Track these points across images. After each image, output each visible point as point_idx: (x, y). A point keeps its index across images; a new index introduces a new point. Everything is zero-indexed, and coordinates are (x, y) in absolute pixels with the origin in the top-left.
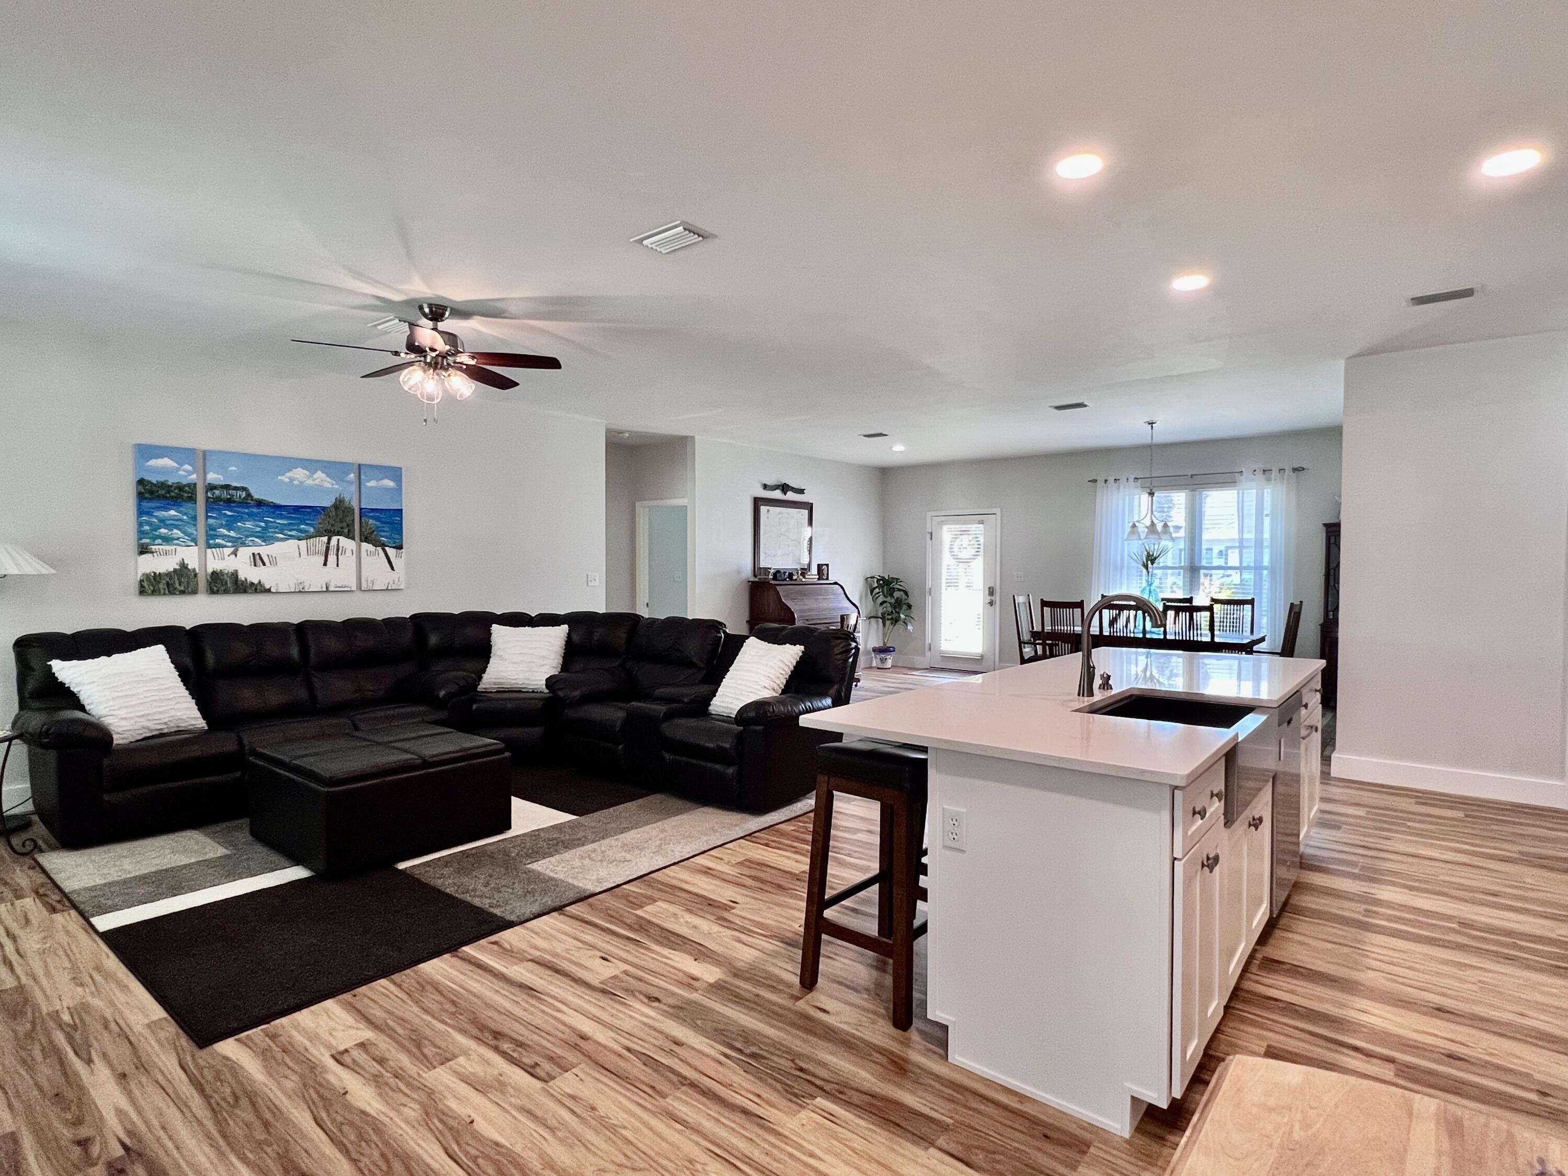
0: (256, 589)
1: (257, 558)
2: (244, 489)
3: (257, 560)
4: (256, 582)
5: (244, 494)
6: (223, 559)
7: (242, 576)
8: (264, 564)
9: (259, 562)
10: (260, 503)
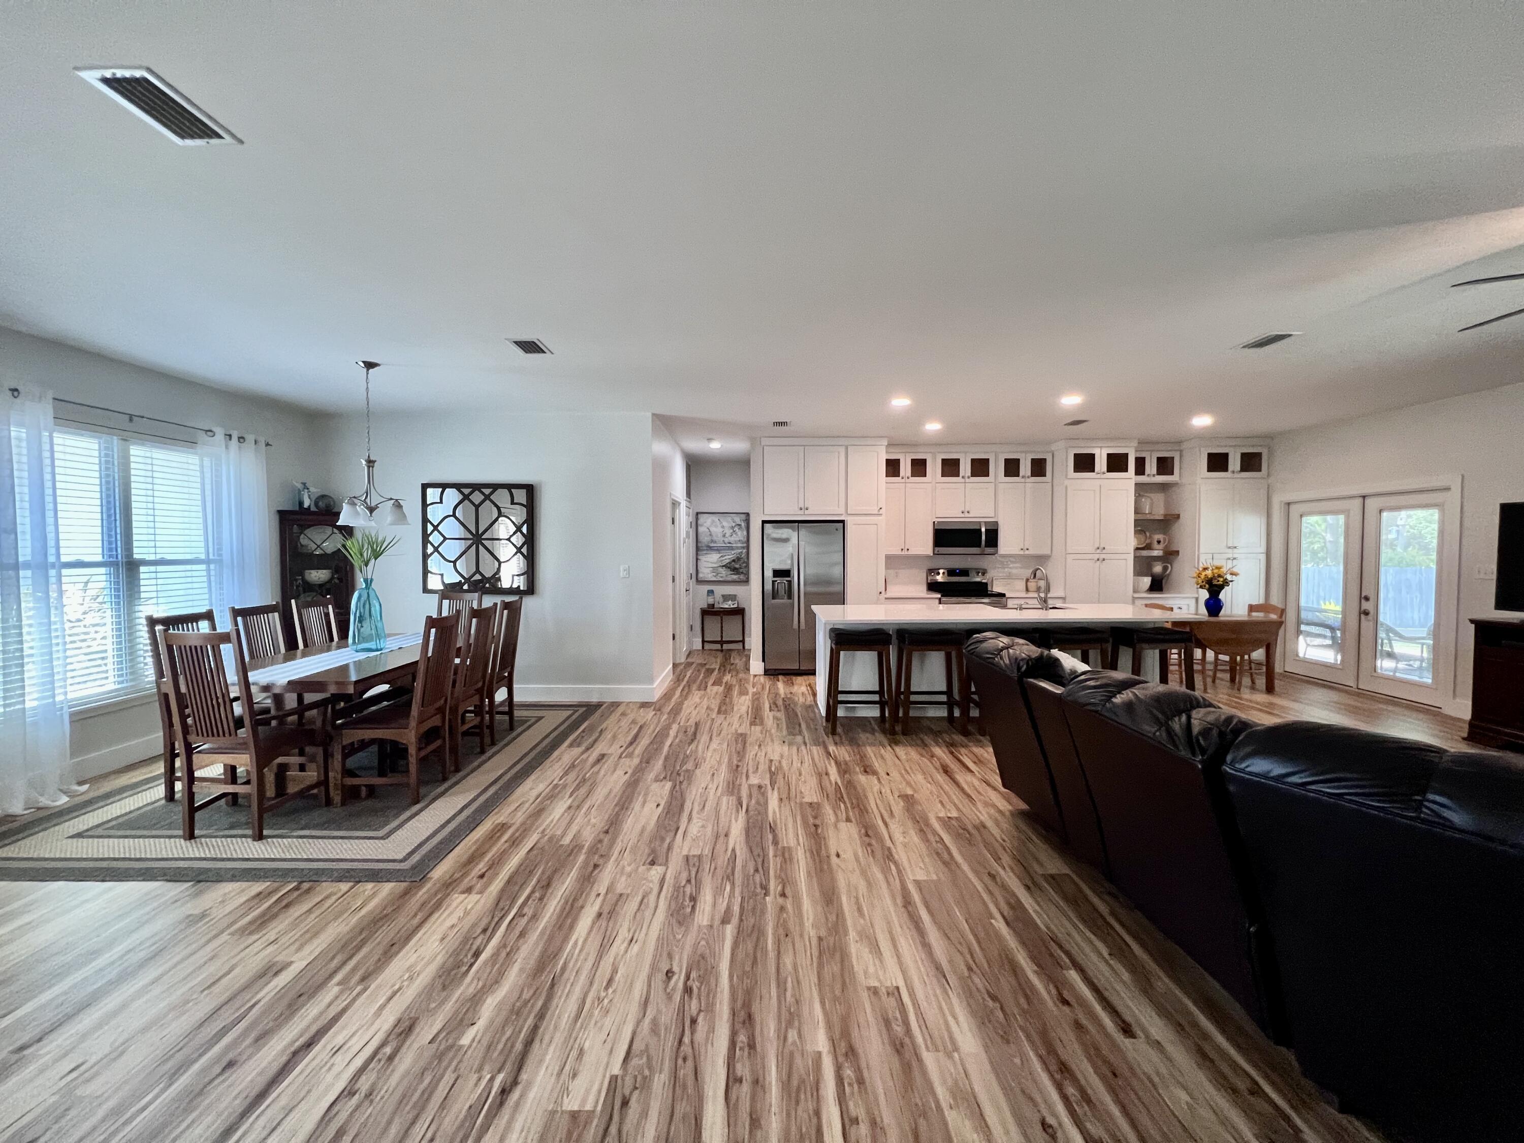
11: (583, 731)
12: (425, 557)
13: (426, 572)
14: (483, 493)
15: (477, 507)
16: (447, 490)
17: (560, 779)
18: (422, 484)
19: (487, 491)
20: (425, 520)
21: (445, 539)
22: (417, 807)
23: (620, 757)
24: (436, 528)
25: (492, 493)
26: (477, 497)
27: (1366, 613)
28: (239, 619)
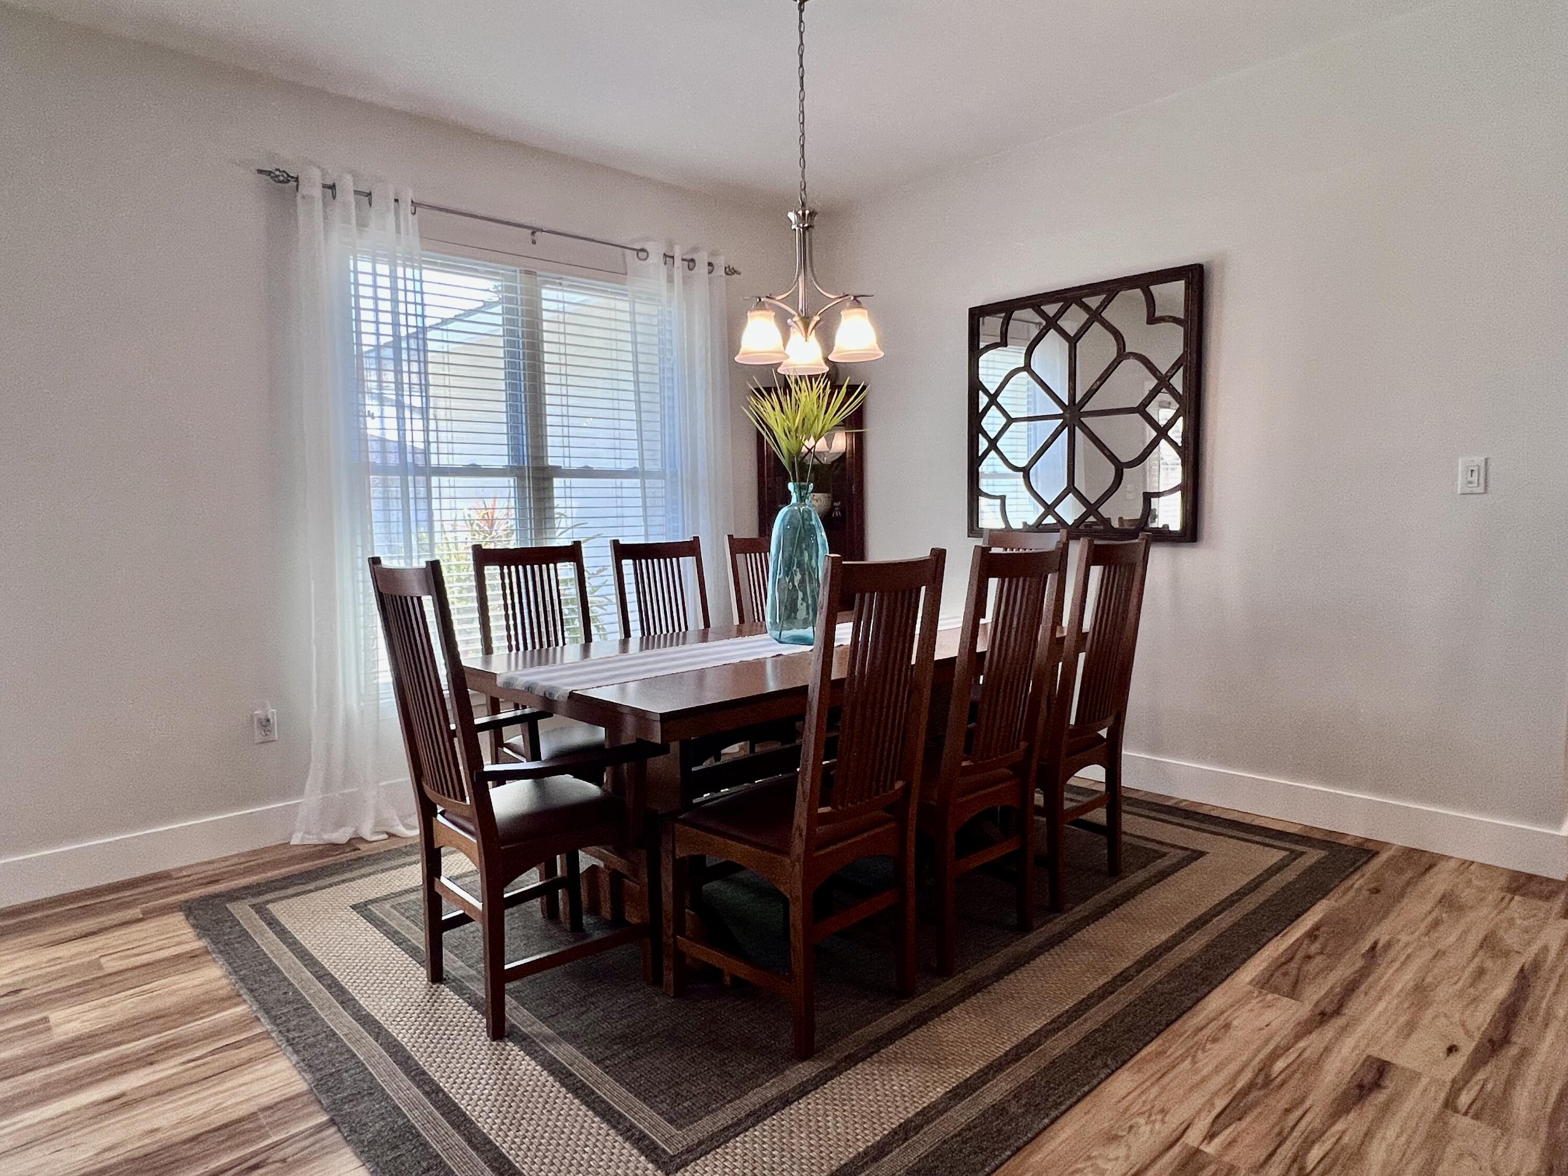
11: (1312, 935)
12: (975, 460)
13: (974, 492)
14: (1086, 308)
15: (1073, 341)
16: (1017, 314)
17: (1211, 1136)
18: (972, 311)
19: (1094, 302)
20: (975, 386)
21: (1010, 421)
22: (805, 1070)
23: (1450, 1104)
24: (993, 399)
25: (1104, 305)
26: (1072, 321)
28: (627, 564)
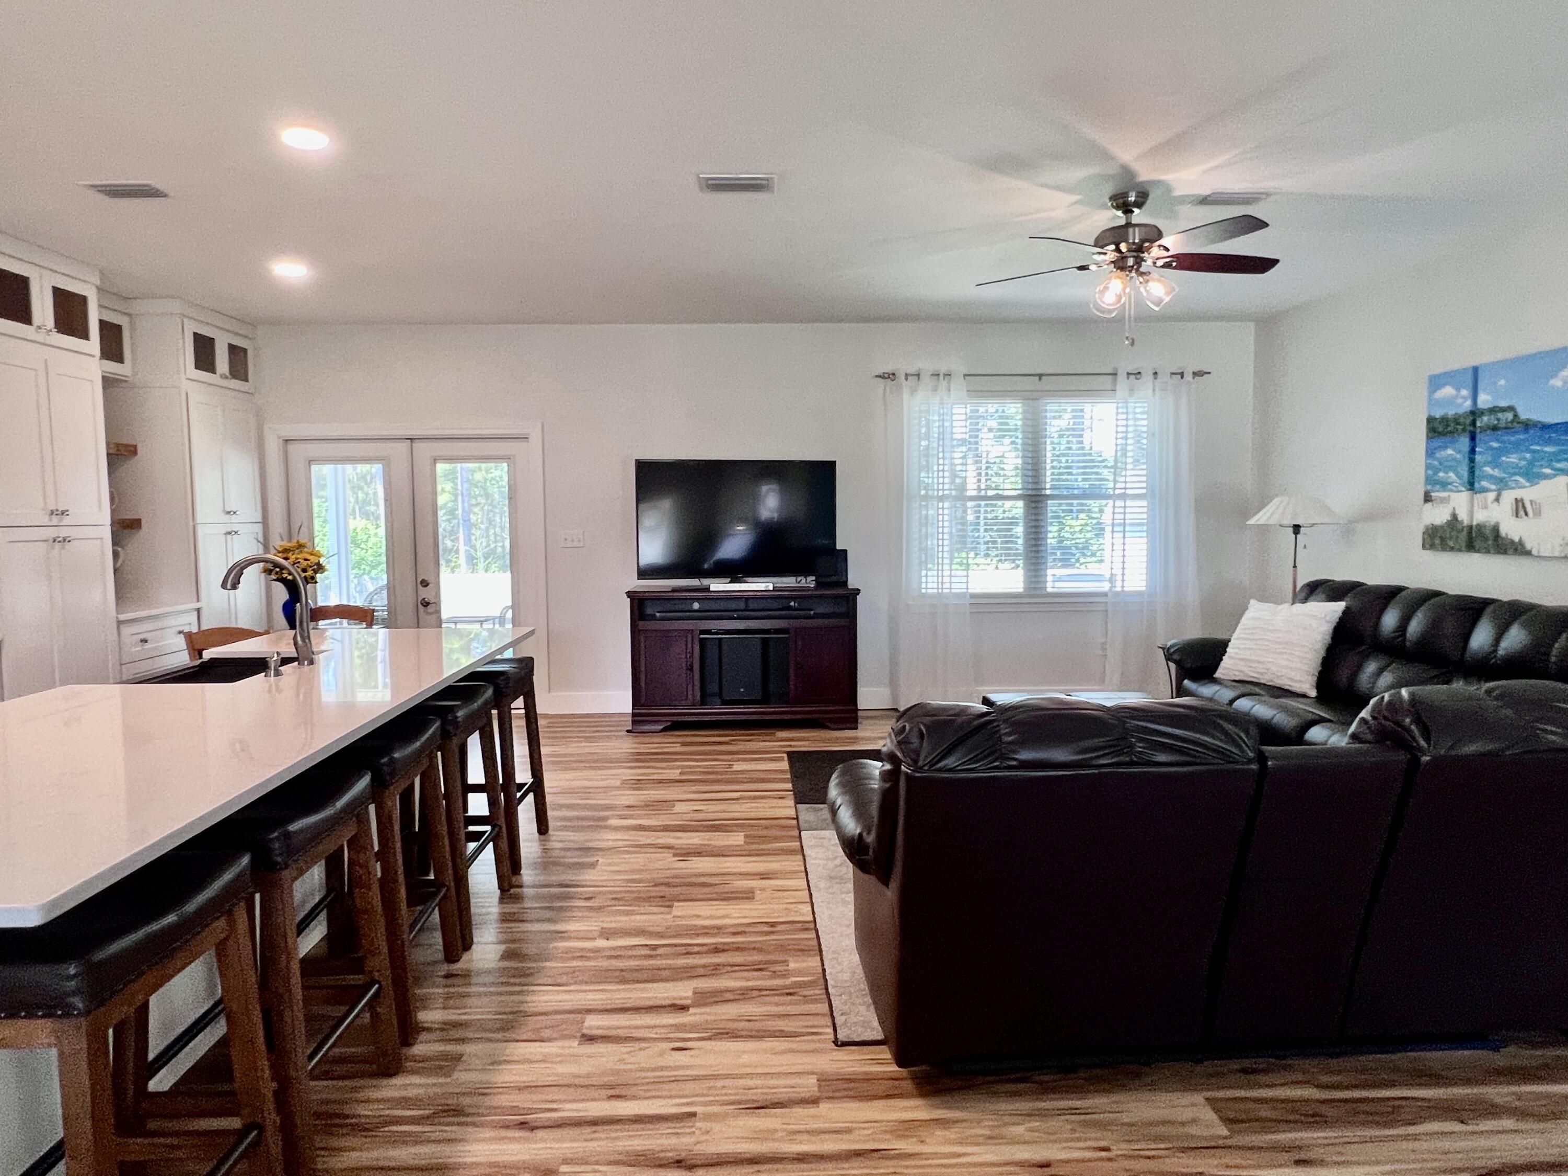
0: (1516, 550)
1: (1520, 504)
2: (1511, 409)
3: (1520, 508)
4: (1516, 539)
5: (1510, 416)
6: (1486, 507)
7: (1503, 531)
8: (1526, 514)
9: (1522, 513)
10: (1527, 426)
27: (426, 604)
